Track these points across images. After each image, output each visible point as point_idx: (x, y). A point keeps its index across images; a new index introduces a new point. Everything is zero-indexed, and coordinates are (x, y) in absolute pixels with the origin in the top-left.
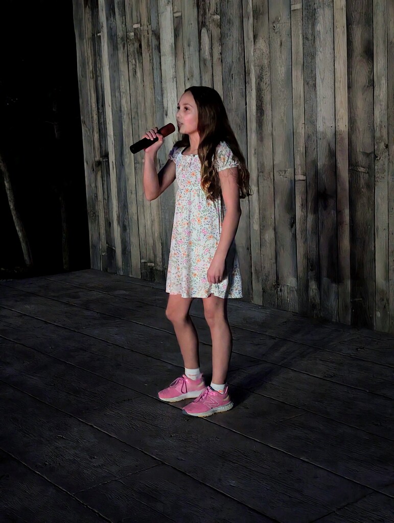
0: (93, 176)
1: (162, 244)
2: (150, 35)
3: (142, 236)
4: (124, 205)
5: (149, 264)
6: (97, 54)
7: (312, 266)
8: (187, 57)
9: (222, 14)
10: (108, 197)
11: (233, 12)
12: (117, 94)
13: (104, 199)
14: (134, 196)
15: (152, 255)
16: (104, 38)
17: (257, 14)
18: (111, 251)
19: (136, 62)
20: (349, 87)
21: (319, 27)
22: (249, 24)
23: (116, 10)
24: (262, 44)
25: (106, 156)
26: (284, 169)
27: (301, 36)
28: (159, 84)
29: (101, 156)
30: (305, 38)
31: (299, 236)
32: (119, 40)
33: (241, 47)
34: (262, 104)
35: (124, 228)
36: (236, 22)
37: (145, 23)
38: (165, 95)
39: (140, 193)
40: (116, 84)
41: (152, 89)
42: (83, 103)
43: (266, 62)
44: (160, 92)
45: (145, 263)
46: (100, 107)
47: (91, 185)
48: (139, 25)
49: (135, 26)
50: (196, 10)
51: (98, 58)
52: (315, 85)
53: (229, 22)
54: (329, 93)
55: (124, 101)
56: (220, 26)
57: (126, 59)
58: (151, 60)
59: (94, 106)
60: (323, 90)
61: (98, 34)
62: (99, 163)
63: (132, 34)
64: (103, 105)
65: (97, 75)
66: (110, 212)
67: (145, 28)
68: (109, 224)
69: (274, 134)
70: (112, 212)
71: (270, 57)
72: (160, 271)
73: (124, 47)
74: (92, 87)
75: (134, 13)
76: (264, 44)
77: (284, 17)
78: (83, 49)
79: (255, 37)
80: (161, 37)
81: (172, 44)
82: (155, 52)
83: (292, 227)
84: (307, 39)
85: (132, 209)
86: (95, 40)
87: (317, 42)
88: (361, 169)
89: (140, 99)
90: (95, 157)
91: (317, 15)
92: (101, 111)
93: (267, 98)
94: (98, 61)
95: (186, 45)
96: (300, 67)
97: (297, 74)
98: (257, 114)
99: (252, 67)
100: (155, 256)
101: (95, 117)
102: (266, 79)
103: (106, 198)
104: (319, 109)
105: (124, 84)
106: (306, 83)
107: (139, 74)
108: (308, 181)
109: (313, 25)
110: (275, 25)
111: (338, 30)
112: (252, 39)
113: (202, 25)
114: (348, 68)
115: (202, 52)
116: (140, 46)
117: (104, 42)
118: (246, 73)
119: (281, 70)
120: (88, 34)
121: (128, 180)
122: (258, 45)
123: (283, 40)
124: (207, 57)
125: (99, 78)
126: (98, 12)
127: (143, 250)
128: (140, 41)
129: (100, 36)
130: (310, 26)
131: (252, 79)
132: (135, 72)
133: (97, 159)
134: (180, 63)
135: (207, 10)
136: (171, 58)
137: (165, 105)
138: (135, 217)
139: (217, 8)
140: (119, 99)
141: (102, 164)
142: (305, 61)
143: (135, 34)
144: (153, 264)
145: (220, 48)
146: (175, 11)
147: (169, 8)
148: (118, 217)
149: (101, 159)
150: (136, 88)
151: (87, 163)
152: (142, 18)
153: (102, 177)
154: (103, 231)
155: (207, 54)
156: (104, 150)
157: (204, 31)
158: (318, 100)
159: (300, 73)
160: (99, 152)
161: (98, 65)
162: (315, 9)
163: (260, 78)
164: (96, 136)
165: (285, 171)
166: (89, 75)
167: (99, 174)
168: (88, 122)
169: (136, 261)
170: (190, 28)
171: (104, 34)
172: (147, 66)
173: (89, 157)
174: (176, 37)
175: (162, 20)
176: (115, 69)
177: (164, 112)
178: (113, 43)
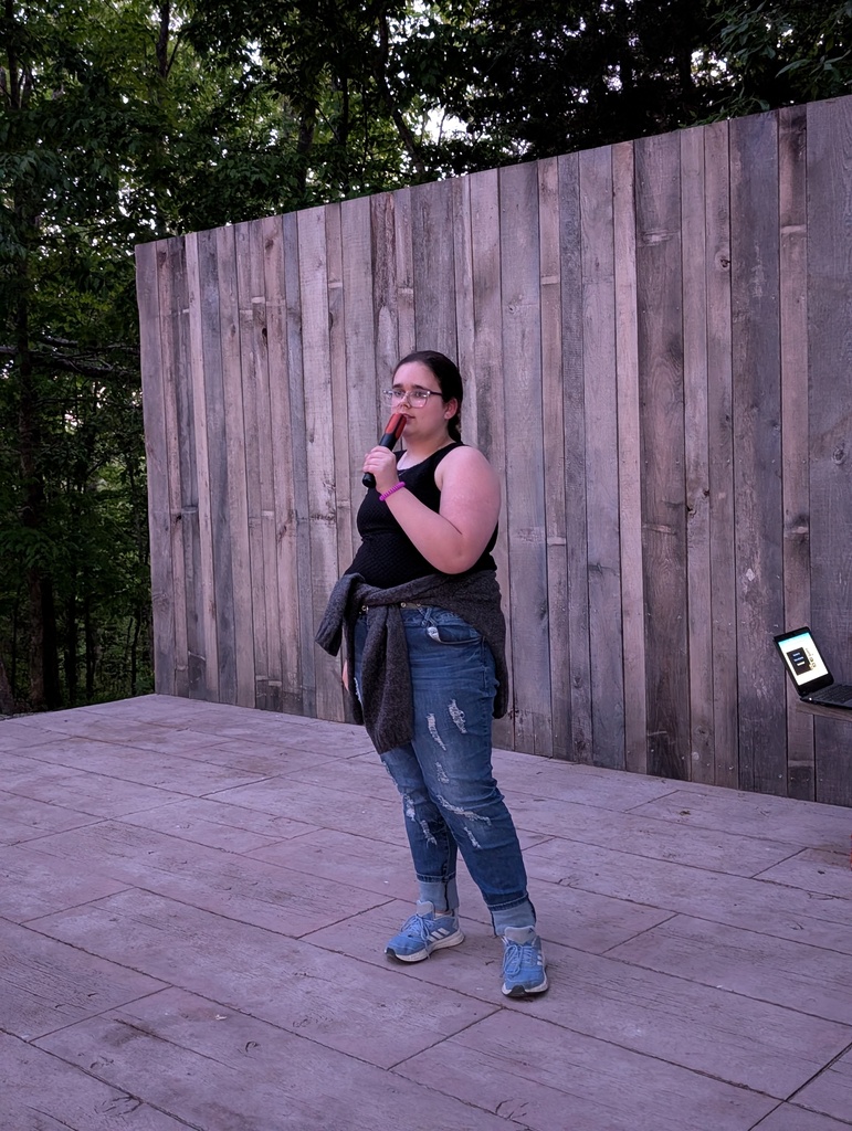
0: (165, 539)
1: (298, 649)
2: (283, 316)
3: (259, 637)
4: (226, 586)
5: (271, 683)
6: (179, 343)
7: (577, 680)
8: (352, 351)
9: (416, 286)
10: (195, 572)
11: (438, 285)
12: (218, 407)
13: (186, 575)
14: (245, 571)
15: (278, 667)
16: (194, 317)
17: (481, 289)
18: (196, 665)
19: (255, 356)
20: (643, 404)
21: (589, 312)
22: (465, 304)
23: (220, 273)
24: (487, 334)
25: (195, 505)
26: (525, 527)
27: (558, 325)
28: (299, 394)
29: (184, 506)
30: (566, 327)
31: (554, 632)
32: (224, 321)
33: (452, 338)
34: (487, 427)
35: (224, 624)
36: (444, 302)
37: (275, 297)
38: (309, 410)
39: (258, 565)
40: (218, 391)
41: (284, 400)
42: (149, 419)
43: (495, 363)
44: (300, 406)
45: (263, 681)
46: (184, 424)
47: (160, 554)
48: (263, 299)
49: (257, 300)
50: (370, 279)
51: (182, 348)
52: (582, 400)
53: (431, 299)
54: (609, 412)
55: (231, 418)
56: (415, 303)
57: (236, 350)
58: (285, 355)
59: (172, 425)
60: (597, 406)
61: (184, 311)
62: (180, 517)
63: (250, 312)
64: (190, 422)
65: (178, 376)
66: (198, 598)
67: (275, 304)
68: (193, 617)
69: (509, 472)
70: (202, 599)
71: (503, 354)
72: (293, 694)
73: (233, 332)
74: (170, 394)
75: (255, 280)
76: (492, 336)
77: (530, 295)
78: (152, 334)
79: (476, 324)
80: (304, 316)
81: (325, 331)
82: (293, 342)
83: (542, 616)
84: (569, 328)
85: (242, 592)
86: (178, 320)
87: (587, 335)
88: (663, 529)
89: (262, 414)
90: (171, 507)
91: (586, 294)
92: (185, 433)
93: (497, 416)
94: (182, 354)
95: (349, 331)
96: (557, 371)
97: (552, 383)
98: (479, 443)
99: (472, 371)
100: (284, 671)
101: (174, 443)
102: (497, 389)
103: (191, 575)
104: (589, 437)
105: (233, 390)
106: (566, 395)
107: (260, 375)
108: (569, 546)
109: (580, 308)
110: (513, 307)
111: (623, 317)
112: (472, 327)
113: (378, 303)
114: (641, 374)
115: (380, 344)
116: (265, 331)
117: (195, 324)
119: (522, 374)
120: (165, 311)
121: (235, 544)
122: (482, 337)
123: (527, 330)
124: (390, 352)
125: (183, 382)
126: (184, 275)
127: (262, 660)
128: (264, 323)
129: (187, 314)
130: (574, 310)
131: (471, 388)
132: (253, 373)
133: (176, 511)
134: (340, 361)
135: (391, 281)
136: (322, 353)
137: (310, 425)
138: (247, 606)
139: (408, 278)
140: (222, 415)
141: (185, 520)
142: (565, 363)
143: (254, 315)
144: (279, 684)
145: (413, 340)
146: (331, 279)
147: (321, 274)
148: (214, 606)
149: (183, 512)
150: (255, 398)
151: (155, 518)
152: (270, 289)
153: (184, 541)
154: (181, 629)
155: (388, 347)
156: (189, 495)
157: (384, 312)
158: (588, 421)
159: (555, 382)
160: (179, 498)
161: (183, 360)
162: (583, 286)
163: (485, 388)
164: (175, 474)
165: (530, 531)
166: (164, 376)
167: (178, 535)
168: (158, 449)
169: (245, 675)
170: (358, 307)
171: (195, 310)
172: (277, 363)
173: (159, 508)
174: (332, 320)
175: (307, 291)
176: (216, 367)
177: (307, 436)
178: (213, 324)
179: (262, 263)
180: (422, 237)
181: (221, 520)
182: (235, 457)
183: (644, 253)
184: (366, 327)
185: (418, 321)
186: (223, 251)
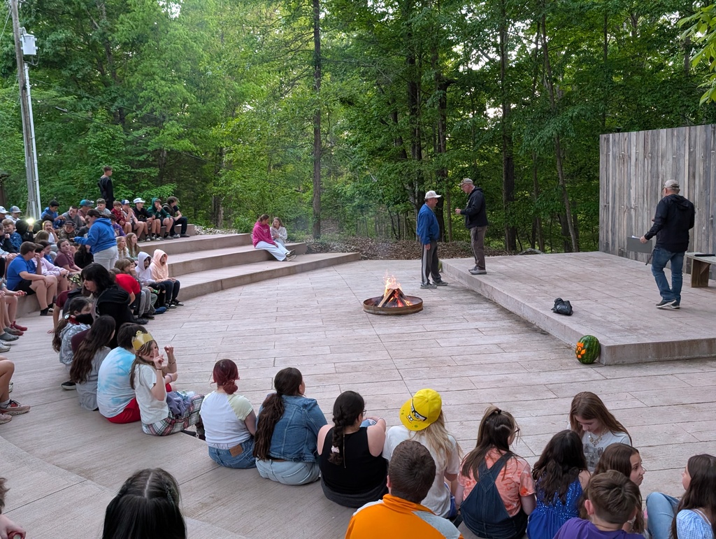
0: (602, 211)
2: (627, 157)
3: (620, 238)
4: (614, 225)
6: (607, 161)
8: (639, 168)
9: (652, 154)
12: (614, 178)
14: (618, 221)
16: (611, 155)
18: (607, 244)
19: (622, 166)
22: (660, 159)
24: (663, 167)
25: (609, 203)
28: (629, 177)
29: (607, 203)
32: (616, 157)
35: (613, 234)
38: (631, 182)
39: (620, 220)
40: (615, 174)
41: (627, 178)
44: (630, 180)
45: (620, 249)
46: (607, 182)
47: (601, 215)
49: (623, 153)
50: (643, 151)
53: (654, 157)
56: (651, 158)
57: (618, 165)
61: (609, 153)
64: (609, 182)
65: (607, 169)
66: (608, 227)
67: (626, 154)
68: (607, 232)
72: (626, 253)
73: (618, 160)
74: (605, 174)
77: (671, 160)
78: (602, 158)
81: (635, 162)
82: (629, 164)
84: (677, 168)
85: (617, 226)
86: (607, 155)
92: (608, 184)
94: (608, 164)
95: (639, 163)
100: (624, 246)
101: (605, 187)
103: (607, 221)
105: (617, 174)
113: (645, 157)
116: (624, 161)
117: (611, 157)
118: (658, 178)
120: (605, 153)
125: (608, 171)
127: (620, 244)
128: (624, 159)
133: (605, 204)
134: (637, 170)
135: (647, 152)
136: (634, 167)
139: (650, 152)
141: (606, 207)
143: (622, 156)
146: (636, 150)
147: (635, 148)
148: (611, 229)
149: (607, 205)
150: (622, 177)
151: (601, 206)
152: (625, 150)
153: (606, 212)
154: (605, 235)
155: (646, 168)
156: (608, 200)
157: (646, 159)
160: (606, 201)
161: (608, 166)
164: (605, 194)
166: (604, 169)
168: (602, 188)
169: (617, 248)
170: (641, 157)
171: (611, 153)
172: (626, 169)
173: (602, 204)
174: (636, 159)
175: (632, 153)
176: (614, 168)
177: (630, 188)
178: (614, 158)
179: (624, 144)
180: (653, 142)
181: (614, 208)
182: (617, 192)
183: (690, 153)
184: (642, 162)
185: (652, 162)
186: (617, 139)
